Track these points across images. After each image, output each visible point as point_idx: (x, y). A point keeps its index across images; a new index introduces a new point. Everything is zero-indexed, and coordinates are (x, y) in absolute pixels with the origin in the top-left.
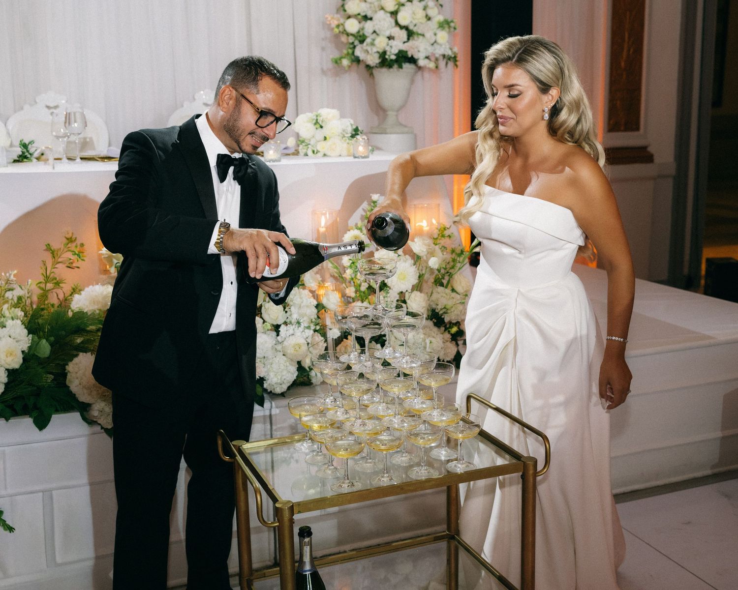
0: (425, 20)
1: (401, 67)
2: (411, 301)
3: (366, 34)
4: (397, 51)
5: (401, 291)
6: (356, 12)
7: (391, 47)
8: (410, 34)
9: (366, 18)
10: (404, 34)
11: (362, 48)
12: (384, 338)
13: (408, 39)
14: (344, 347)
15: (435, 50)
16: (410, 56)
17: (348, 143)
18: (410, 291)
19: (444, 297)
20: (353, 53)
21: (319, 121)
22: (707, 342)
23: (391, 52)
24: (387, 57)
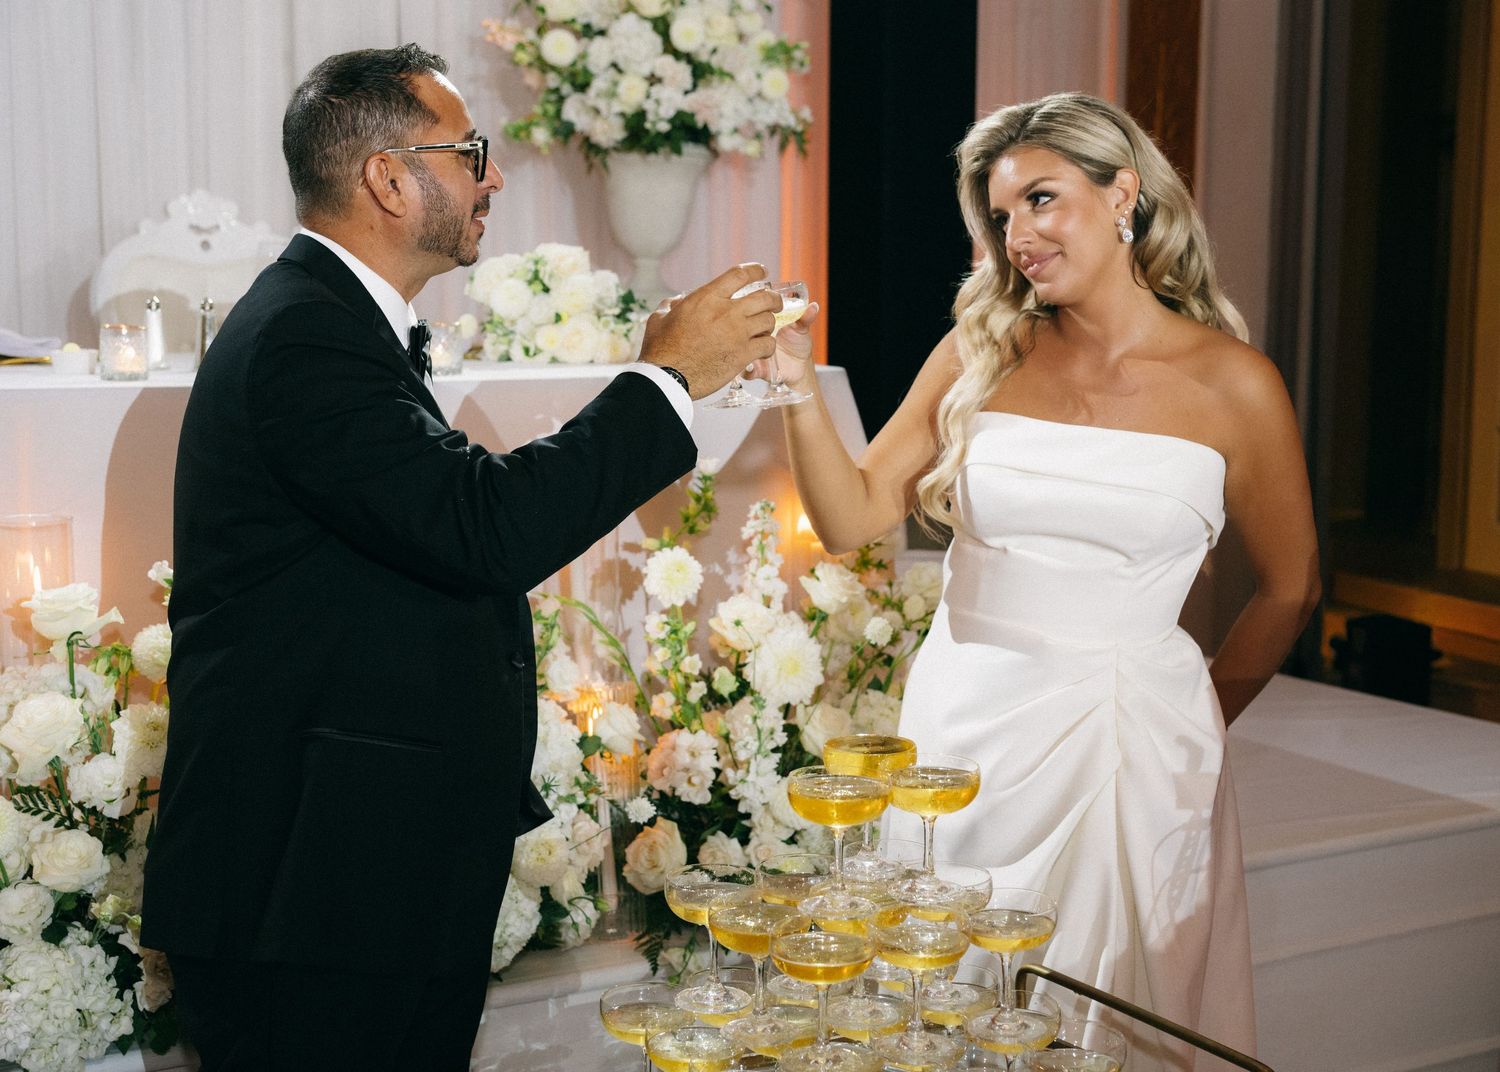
0: (734, 40)
1: (678, 151)
2: (814, 727)
3: (593, 69)
4: (671, 113)
5: (786, 702)
6: (567, 15)
7: (658, 102)
8: (701, 72)
9: (588, 32)
10: (682, 72)
11: (583, 103)
12: (745, 823)
13: (695, 86)
14: (646, 846)
15: (756, 112)
16: (700, 125)
17: (613, 332)
18: (808, 702)
19: (888, 716)
20: (558, 113)
21: (541, 275)
22: (1472, 819)
23: (657, 114)
24: (648, 125)
